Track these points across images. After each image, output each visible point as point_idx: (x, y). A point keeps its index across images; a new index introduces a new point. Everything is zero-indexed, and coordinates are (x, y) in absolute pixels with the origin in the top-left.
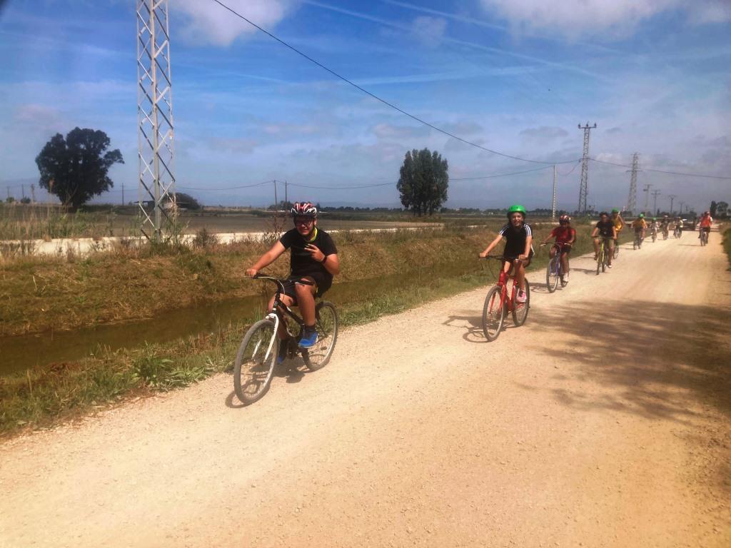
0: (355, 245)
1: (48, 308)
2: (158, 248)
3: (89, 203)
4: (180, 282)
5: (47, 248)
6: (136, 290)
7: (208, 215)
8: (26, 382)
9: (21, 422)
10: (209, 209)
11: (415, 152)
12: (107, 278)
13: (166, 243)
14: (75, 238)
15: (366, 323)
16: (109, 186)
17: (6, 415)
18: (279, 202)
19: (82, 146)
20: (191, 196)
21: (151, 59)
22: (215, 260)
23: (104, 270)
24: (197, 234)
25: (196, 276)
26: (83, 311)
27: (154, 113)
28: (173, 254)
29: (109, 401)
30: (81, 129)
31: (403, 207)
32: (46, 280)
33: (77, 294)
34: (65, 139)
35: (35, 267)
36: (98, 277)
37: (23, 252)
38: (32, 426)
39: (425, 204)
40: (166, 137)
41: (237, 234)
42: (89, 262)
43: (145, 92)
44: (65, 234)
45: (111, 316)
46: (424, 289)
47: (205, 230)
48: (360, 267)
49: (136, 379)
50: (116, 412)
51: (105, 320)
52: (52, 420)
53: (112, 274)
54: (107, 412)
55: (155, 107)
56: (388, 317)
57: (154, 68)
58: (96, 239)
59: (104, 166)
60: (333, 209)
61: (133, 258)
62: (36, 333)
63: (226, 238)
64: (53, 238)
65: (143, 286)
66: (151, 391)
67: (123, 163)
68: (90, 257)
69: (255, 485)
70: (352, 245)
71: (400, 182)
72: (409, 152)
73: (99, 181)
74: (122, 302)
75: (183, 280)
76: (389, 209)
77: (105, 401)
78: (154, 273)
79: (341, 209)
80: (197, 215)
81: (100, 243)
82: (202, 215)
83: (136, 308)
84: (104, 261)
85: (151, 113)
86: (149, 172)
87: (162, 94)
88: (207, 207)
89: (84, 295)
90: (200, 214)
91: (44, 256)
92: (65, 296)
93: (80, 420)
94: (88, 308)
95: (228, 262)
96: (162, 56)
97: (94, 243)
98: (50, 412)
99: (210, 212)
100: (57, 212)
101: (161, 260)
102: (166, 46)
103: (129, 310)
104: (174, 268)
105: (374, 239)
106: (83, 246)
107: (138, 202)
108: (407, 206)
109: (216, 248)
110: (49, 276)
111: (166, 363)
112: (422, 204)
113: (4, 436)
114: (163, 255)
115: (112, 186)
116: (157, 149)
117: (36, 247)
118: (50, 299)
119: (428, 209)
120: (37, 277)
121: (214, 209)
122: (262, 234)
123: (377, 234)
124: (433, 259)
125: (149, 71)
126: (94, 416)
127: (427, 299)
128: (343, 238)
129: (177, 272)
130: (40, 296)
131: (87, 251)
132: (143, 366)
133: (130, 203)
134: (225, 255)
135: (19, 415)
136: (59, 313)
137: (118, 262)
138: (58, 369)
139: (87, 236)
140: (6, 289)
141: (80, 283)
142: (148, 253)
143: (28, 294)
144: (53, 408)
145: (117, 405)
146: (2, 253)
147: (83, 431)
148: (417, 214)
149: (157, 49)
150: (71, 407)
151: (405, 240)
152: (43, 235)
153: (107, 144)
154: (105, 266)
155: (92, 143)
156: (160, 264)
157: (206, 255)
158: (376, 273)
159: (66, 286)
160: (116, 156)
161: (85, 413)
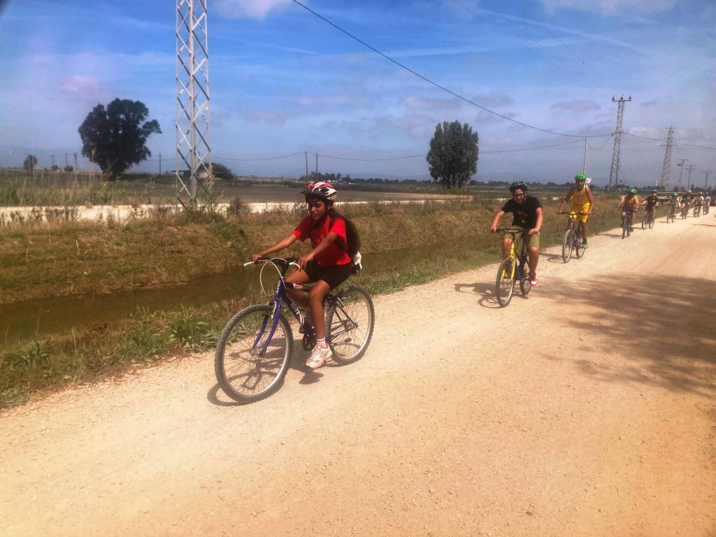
0: (384, 216)
1: (90, 272)
2: (193, 216)
3: (128, 171)
4: (214, 249)
5: (89, 214)
6: (173, 255)
7: (241, 185)
8: (71, 340)
9: (67, 377)
10: (242, 179)
11: (445, 124)
12: (145, 244)
13: (201, 211)
14: (115, 205)
15: (393, 292)
16: (147, 156)
17: (53, 370)
18: (310, 173)
19: (122, 116)
20: (225, 166)
21: (189, 31)
22: (247, 229)
23: (143, 236)
24: (230, 203)
25: (229, 243)
26: (123, 275)
27: (191, 85)
28: (208, 222)
29: (147, 360)
30: (121, 99)
31: (432, 179)
32: (88, 245)
33: (117, 258)
34: (106, 109)
35: (78, 232)
36: (137, 242)
37: (67, 217)
38: (76, 382)
39: (454, 176)
40: (203, 107)
41: (269, 204)
42: (128, 228)
43: (183, 64)
44: (105, 201)
45: (149, 280)
46: (451, 260)
47: (238, 199)
48: (388, 237)
49: (172, 340)
50: (154, 371)
51: (143, 284)
52: (95, 376)
53: (150, 241)
54: (145, 370)
55: (192, 78)
56: (415, 287)
57: (191, 40)
58: (135, 206)
59: (142, 136)
60: (362, 181)
61: (170, 225)
62: (79, 295)
63: (258, 208)
64: (95, 205)
65: (179, 252)
66: (187, 351)
67: (161, 133)
68: (129, 224)
69: (284, 442)
70: (380, 215)
71: (430, 154)
72: (439, 124)
73: (137, 151)
74: (159, 267)
75: (216, 248)
77: (143, 360)
78: (189, 240)
79: (371, 181)
80: (231, 185)
81: (139, 210)
82: (235, 185)
83: (172, 273)
84: (142, 227)
85: (188, 84)
86: (186, 142)
87: (199, 66)
88: (241, 177)
89: (123, 260)
90: (233, 184)
91: (87, 222)
92: (106, 260)
93: (121, 377)
94: (127, 272)
95: (260, 230)
96: (200, 28)
97: (133, 210)
98: (92, 368)
99: (243, 182)
100: (99, 180)
101: (196, 227)
102: (204, 18)
103: (165, 274)
104: (208, 235)
105: (402, 210)
106: (122, 213)
107: (175, 171)
108: (436, 178)
109: (249, 217)
110: (91, 241)
111: (201, 326)
112: (451, 176)
113: (52, 389)
114: (198, 222)
115: (150, 156)
116: (194, 119)
117: (79, 213)
118: (93, 263)
119: (457, 182)
120: (79, 241)
121: (247, 179)
122: (293, 204)
123: (406, 206)
124: (461, 231)
125: (188, 43)
126: (133, 374)
128: (372, 209)
129: (211, 240)
130: (82, 259)
131: (126, 217)
132: (180, 328)
133: (167, 172)
134: (257, 224)
135: (65, 370)
136: (100, 277)
137: (155, 228)
138: (100, 328)
139: (126, 203)
140: (51, 252)
141: (119, 248)
142: (184, 221)
143: (72, 258)
144: (96, 365)
145: (154, 364)
146: (47, 218)
147: (124, 387)
148: (446, 187)
149: (195, 22)
150: (112, 364)
151: (433, 212)
152: (86, 202)
153: (146, 115)
154: (144, 232)
155: (131, 114)
156: (195, 232)
157: (240, 223)
158: (403, 244)
159: (106, 250)
160: (154, 126)
161: (126, 371)
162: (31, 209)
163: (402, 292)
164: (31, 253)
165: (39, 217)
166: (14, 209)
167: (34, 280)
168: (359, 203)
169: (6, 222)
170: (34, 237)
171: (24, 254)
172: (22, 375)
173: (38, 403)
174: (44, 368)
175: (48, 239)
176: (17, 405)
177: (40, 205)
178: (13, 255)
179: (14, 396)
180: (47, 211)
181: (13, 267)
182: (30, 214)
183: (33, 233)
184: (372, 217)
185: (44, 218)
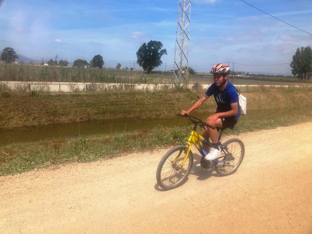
0: (266, 92)
1: (139, 110)
2: (179, 89)
3: (153, 70)
5: (140, 87)
6: (170, 105)
7: (198, 76)
8: (135, 135)
9: (134, 149)
10: (199, 74)
11: (302, 48)
12: (160, 100)
13: (182, 87)
14: (149, 84)
15: (270, 129)
16: (161, 64)
17: (129, 145)
19: (152, 48)
20: (192, 68)
21: (183, 11)
23: (159, 97)
24: (194, 84)
26: (151, 112)
28: (184, 92)
29: (162, 146)
30: (153, 41)
31: (293, 75)
33: (149, 105)
34: (147, 45)
35: (135, 94)
36: (157, 99)
37: (131, 88)
38: (137, 151)
39: (305, 74)
40: (186, 43)
42: (154, 93)
43: (180, 25)
44: (145, 82)
45: (160, 115)
46: (302, 116)
47: (197, 83)
48: (268, 103)
49: (171, 139)
50: (164, 150)
51: (158, 116)
52: (144, 149)
53: (162, 99)
54: (161, 150)
55: (183, 31)
56: (281, 127)
57: (184, 15)
58: (156, 84)
59: (160, 56)
60: (255, 75)
61: (170, 93)
62: (135, 118)
64: (141, 83)
65: (172, 104)
66: (177, 144)
67: (167, 54)
68: (154, 92)
70: (264, 92)
71: (292, 63)
72: (299, 48)
73: (157, 62)
74: (165, 110)
75: (187, 103)
76: (285, 76)
77: (161, 146)
78: (177, 99)
79: (259, 75)
80: (193, 76)
81: (157, 86)
82: (196, 76)
83: (169, 112)
84: (159, 93)
85: (181, 34)
86: (178, 58)
87: (186, 26)
89: (151, 106)
91: (139, 90)
92: (145, 105)
93: (153, 151)
94: (152, 111)
96: (188, 10)
97: (155, 86)
98: (142, 147)
101: (180, 94)
102: (190, 5)
103: (166, 113)
104: (184, 98)
105: (276, 90)
106: (151, 87)
107: (173, 70)
108: (295, 75)
109: (202, 90)
110: (140, 98)
111: (182, 135)
112: (304, 74)
113: (129, 152)
114: (181, 92)
115: (162, 64)
116: (182, 49)
117: (136, 86)
118: (140, 106)
119: (307, 77)
120: (136, 97)
121: (201, 74)
123: (278, 88)
124: (308, 102)
125: (182, 16)
126: (157, 150)
127: (303, 121)
128: (260, 89)
129: (185, 100)
130: (137, 105)
131: (153, 89)
132: (175, 135)
133: (168, 71)
135: (133, 146)
136: (143, 112)
137: (164, 94)
138: (145, 132)
139: (153, 83)
140: (126, 101)
141: (150, 101)
142: (175, 91)
143: (133, 104)
144: (144, 145)
145: (165, 148)
146: (125, 88)
147: (154, 155)
148: (300, 79)
149: (186, 7)
150: (149, 146)
151: (292, 91)
152: (138, 82)
153: (162, 47)
154: (160, 95)
155: (156, 47)
156: (179, 96)
157: (198, 93)
158: (275, 106)
159: (145, 102)
160: (164, 51)
161: (154, 149)
162: (119, 84)
163: (275, 130)
164: (120, 101)
165: (122, 87)
166: (114, 84)
167: (120, 111)
168: (253, 85)
169: (111, 89)
170: (121, 95)
171: (117, 101)
172: (119, 146)
173: (125, 157)
174: (127, 144)
175: (125, 96)
176: (118, 157)
177: (123, 83)
178: (114, 101)
179: (117, 153)
180: (125, 85)
181: (114, 106)
182: (119, 86)
183: (121, 94)
184: (260, 92)
185: (124, 88)
